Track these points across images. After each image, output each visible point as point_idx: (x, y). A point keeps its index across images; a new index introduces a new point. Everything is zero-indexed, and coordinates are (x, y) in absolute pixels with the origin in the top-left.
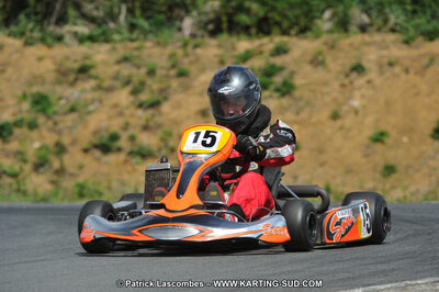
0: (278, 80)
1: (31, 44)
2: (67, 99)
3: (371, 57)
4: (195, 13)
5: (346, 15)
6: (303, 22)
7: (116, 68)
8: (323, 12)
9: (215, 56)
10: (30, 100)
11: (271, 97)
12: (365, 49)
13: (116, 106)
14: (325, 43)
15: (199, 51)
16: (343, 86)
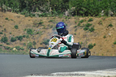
0: (90, 28)
1: (27, 17)
2: (36, 31)
3: (114, 23)
4: (69, 10)
5: (107, 12)
6: (96, 13)
7: (49, 23)
8: (101, 11)
9: (74, 21)
10: (27, 30)
11: (88, 32)
12: (112, 21)
13: (49, 33)
14: (102, 19)
15: (70, 20)
16: (107, 30)
